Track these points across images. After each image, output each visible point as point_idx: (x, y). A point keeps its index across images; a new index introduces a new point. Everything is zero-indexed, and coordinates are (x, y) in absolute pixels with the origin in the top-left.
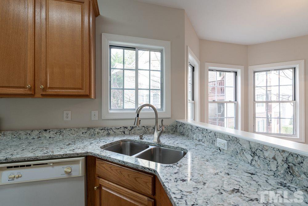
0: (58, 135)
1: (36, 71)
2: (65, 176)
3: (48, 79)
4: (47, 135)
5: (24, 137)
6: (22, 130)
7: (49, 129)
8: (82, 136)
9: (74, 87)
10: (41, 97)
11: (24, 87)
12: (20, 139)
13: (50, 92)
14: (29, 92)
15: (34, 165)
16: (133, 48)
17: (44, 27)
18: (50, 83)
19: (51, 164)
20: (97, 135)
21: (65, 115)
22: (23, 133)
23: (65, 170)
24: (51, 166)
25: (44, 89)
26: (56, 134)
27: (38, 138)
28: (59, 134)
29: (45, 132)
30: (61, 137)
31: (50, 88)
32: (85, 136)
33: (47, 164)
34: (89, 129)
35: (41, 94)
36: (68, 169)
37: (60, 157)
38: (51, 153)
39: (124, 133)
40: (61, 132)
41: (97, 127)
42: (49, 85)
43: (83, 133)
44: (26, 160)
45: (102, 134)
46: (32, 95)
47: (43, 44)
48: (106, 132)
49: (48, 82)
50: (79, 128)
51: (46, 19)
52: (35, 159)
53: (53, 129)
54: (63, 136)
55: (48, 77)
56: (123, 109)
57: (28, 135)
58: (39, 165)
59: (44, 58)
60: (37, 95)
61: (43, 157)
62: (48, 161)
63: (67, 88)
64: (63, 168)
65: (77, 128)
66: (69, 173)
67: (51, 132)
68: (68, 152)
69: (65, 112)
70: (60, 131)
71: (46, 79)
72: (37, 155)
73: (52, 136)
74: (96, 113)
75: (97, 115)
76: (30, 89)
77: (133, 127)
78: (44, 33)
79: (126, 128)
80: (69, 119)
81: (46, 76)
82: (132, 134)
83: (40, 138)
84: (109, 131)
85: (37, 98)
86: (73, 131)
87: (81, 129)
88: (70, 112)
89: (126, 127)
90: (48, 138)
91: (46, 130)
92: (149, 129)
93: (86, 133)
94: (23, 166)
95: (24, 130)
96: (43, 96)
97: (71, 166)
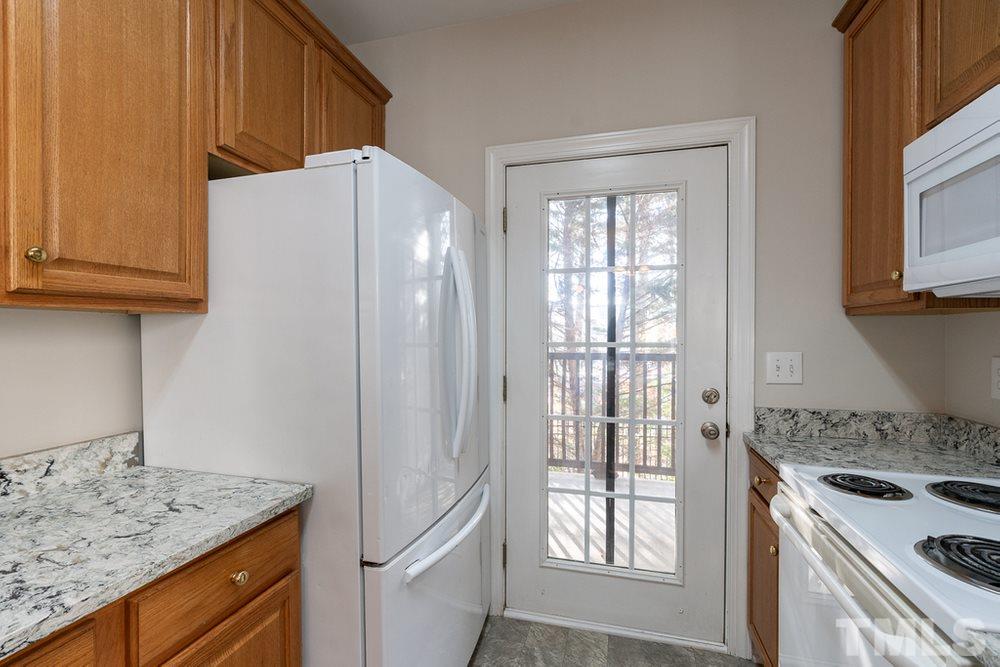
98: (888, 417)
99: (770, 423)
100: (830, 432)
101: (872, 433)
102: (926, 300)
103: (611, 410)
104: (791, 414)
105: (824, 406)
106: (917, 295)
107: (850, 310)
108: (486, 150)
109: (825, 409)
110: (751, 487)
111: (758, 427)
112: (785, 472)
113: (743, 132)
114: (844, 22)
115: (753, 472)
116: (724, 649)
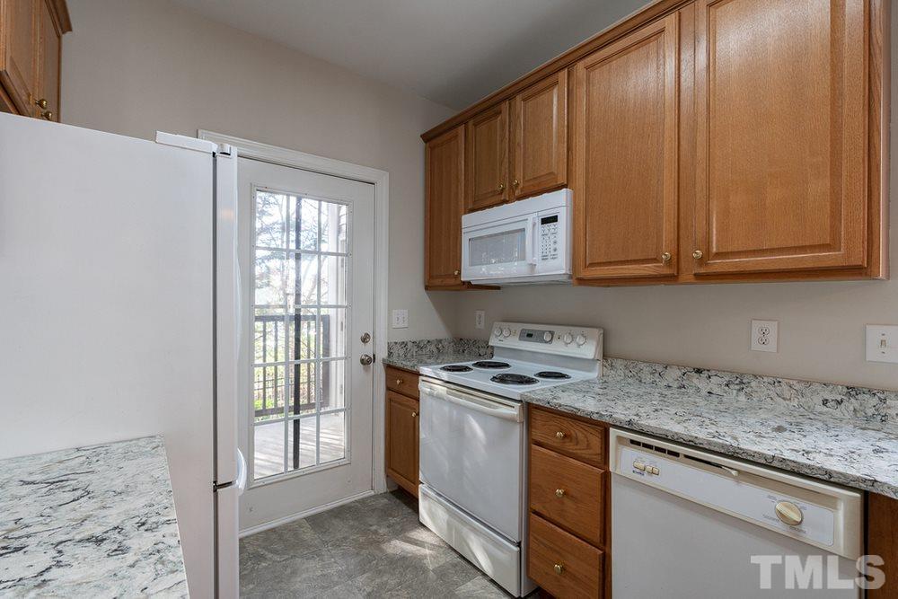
0: (735, 392)
1: (682, 215)
2: (779, 527)
3: (714, 230)
4: (698, 382)
5: (649, 378)
6: (644, 362)
7: (708, 371)
8: (820, 413)
9: (801, 243)
10: (693, 281)
11: (655, 260)
12: (640, 381)
13: (718, 265)
14: (667, 271)
15: (687, 456)
17: (703, 92)
18: (718, 241)
19: (734, 472)
21: (756, 334)
22: (646, 370)
23: (779, 507)
24: (731, 476)
25: (702, 261)
26: (727, 385)
27: (680, 388)
28: (738, 387)
29: (697, 375)
30: (742, 398)
31: (718, 255)
32: (837, 413)
33: (719, 466)
34: (853, 390)
35: (695, 275)
36: (787, 506)
37: (763, 461)
38: (729, 441)
40: (742, 383)
42: (717, 247)
43: (825, 402)
44: (669, 438)
46: (671, 279)
47: (701, 138)
49: (714, 238)
50: (809, 383)
51: (708, 66)
52: (691, 443)
53: (720, 371)
54: (749, 396)
55: (714, 225)
57: (657, 375)
58: (702, 464)
59: (703, 177)
60: (687, 276)
61: (709, 443)
62: (725, 459)
63: (772, 251)
64: (769, 497)
65: (799, 381)
66: (796, 525)
67: (714, 379)
68: (788, 455)
69: (756, 326)
70: (740, 380)
71: (709, 233)
72: (696, 435)
73: (716, 390)
74: (892, 332)
76: (669, 263)
78: (702, 107)
80: (772, 346)
81: (709, 224)
83: (683, 390)
85: (682, 284)
86: (786, 388)
87: (816, 387)
88: (772, 328)
90: (704, 392)
91: (699, 371)
93: (839, 403)
94: (649, 447)
95: (649, 362)
96: (700, 277)
97: (802, 504)
98: (440, 341)
99: (395, 351)
100: (420, 352)
101: (435, 350)
102: (468, 285)
103: (297, 357)
104: (404, 344)
105: (417, 339)
106: (464, 283)
107: (427, 288)
108: (199, 132)
109: (418, 340)
110: (388, 389)
111: (390, 354)
112: (425, 370)
113: (383, 180)
114: (427, 138)
115: (389, 379)
116: (373, 493)
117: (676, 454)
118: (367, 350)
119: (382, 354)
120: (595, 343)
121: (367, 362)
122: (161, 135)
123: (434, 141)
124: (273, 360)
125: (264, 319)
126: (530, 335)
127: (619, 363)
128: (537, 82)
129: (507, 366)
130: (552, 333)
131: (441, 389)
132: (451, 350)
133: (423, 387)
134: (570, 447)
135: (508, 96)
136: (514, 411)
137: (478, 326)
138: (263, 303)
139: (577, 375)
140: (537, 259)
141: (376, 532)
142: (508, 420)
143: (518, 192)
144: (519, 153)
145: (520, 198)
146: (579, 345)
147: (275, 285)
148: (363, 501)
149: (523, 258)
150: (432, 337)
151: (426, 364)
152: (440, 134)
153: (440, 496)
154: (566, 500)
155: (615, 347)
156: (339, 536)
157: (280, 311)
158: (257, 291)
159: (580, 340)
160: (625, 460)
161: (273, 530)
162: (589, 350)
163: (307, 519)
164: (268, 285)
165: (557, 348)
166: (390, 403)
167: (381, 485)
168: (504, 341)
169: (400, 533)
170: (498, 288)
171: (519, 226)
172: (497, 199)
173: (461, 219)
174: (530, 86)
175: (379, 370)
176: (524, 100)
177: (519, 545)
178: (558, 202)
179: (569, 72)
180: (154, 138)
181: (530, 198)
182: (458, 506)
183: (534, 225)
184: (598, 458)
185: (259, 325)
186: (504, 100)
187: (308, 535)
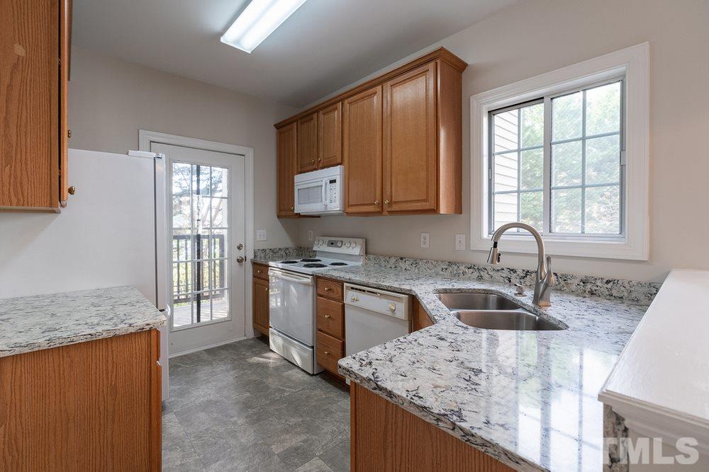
0: (414, 268)
1: (383, 183)
2: (390, 313)
3: (393, 191)
4: (402, 264)
5: (383, 264)
6: (382, 256)
7: (405, 258)
8: (440, 274)
9: (418, 199)
13: (395, 208)
14: (378, 210)
15: (367, 291)
16: (540, 99)
18: (394, 196)
19: (379, 295)
20: (461, 276)
21: (422, 240)
22: (383, 259)
26: (411, 265)
27: (395, 267)
28: (415, 265)
29: (401, 261)
31: (395, 203)
32: (445, 274)
33: (376, 293)
34: (450, 263)
36: (392, 305)
37: (386, 288)
38: (380, 283)
39: (510, 281)
41: (462, 263)
42: (394, 199)
43: (442, 269)
44: (361, 284)
45: (469, 275)
46: (380, 213)
48: (476, 274)
49: (393, 194)
50: (438, 261)
52: (368, 285)
53: (409, 258)
54: (418, 269)
56: (518, 233)
60: (385, 213)
61: (372, 284)
62: (377, 290)
65: (435, 261)
66: (393, 311)
67: (407, 262)
68: (394, 285)
69: (423, 235)
70: (416, 262)
72: (370, 281)
73: (408, 267)
74: (463, 237)
75: (463, 242)
76: (378, 205)
77: (528, 272)
79: (514, 271)
80: (427, 246)
81: (392, 188)
82: (526, 285)
84: (482, 273)
85: (385, 216)
86: (430, 264)
87: (440, 263)
88: (427, 236)
89: (512, 270)
90: (404, 269)
91: (402, 259)
92: (569, 281)
93: (446, 269)
94: (360, 290)
95: (384, 256)
96: (391, 213)
97: (396, 303)
98: (288, 249)
99: (258, 254)
102: (299, 215)
103: (199, 258)
104: (264, 250)
106: (297, 214)
107: (279, 217)
108: (140, 131)
109: (273, 248)
110: (254, 277)
111: (255, 256)
112: (271, 264)
113: (250, 154)
114: (278, 126)
115: (255, 271)
116: (245, 338)
117: (364, 291)
118: (241, 254)
119: (250, 256)
120: (360, 247)
121: (240, 261)
122: (131, 152)
123: (282, 130)
124: (184, 260)
125: (178, 238)
126: (332, 244)
127: (371, 257)
128: (329, 106)
129: (320, 261)
130: (342, 242)
131: (279, 273)
132: (295, 254)
133: (270, 273)
134: (331, 295)
135: (316, 110)
136: (309, 280)
137: (310, 239)
138: (177, 227)
139: (350, 264)
140: (328, 201)
141: (244, 355)
142: (306, 285)
143: (321, 165)
144: (321, 142)
145: (323, 168)
146: (348, 248)
147: (186, 213)
148: (239, 342)
149: (322, 201)
150: (282, 246)
151: (273, 260)
152: (284, 126)
153: (280, 332)
154: (330, 321)
155: (371, 249)
156: (223, 357)
157: (189, 232)
158: (174, 218)
159: (353, 245)
160: (349, 296)
161: (185, 356)
162: (356, 250)
163: (205, 350)
164: (180, 212)
165: (344, 250)
166: (255, 284)
167: (250, 334)
168: (320, 247)
169: (259, 354)
170: (319, 217)
171: (319, 184)
172: (311, 167)
173: (293, 178)
174: (327, 106)
175: (249, 266)
176: (324, 114)
177: (313, 347)
178: (336, 172)
179: (342, 104)
180: (127, 154)
181: (326, 169)
182: (288, 336)
183: (326, 184)
184: (341, 298)
185: (175, 243)
186: (314, 113)
187: (206, 356)
